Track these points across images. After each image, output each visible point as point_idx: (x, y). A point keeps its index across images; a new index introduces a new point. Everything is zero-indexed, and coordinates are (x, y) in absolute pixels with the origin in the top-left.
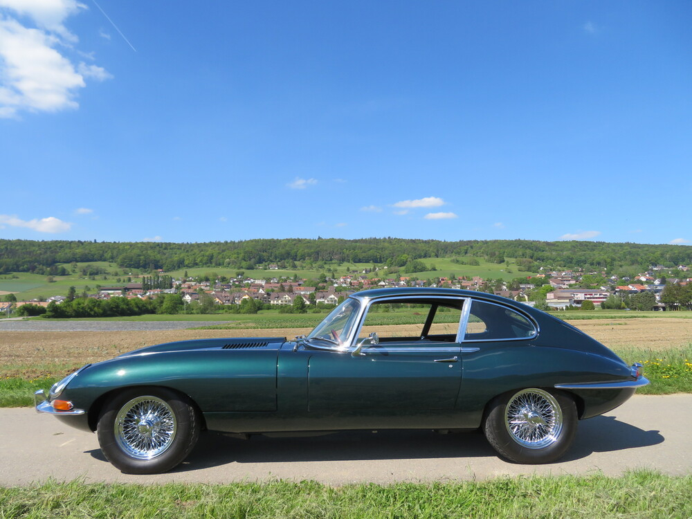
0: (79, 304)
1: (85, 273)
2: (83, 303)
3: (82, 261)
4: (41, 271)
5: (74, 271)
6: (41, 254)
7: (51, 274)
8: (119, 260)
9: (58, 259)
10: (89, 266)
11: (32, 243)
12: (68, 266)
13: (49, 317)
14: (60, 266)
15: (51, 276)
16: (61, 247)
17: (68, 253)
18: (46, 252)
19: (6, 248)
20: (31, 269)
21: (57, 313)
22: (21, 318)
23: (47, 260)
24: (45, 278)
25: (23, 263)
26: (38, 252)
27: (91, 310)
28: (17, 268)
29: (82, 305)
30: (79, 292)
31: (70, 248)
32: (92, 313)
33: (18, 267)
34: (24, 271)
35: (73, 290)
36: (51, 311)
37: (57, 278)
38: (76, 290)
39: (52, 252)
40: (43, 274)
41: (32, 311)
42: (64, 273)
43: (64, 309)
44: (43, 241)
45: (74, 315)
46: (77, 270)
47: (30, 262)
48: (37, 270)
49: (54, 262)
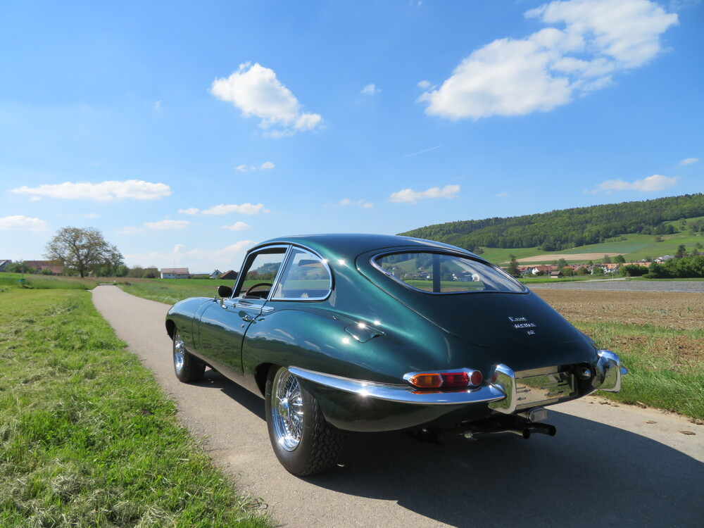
0: (684, 263)
1: (695, 229)
2: (689, 263)
3: (692, 216)
4: (647, 232)
5: (683, 229)
6: (646, 214)
7: (658, 234)
9: (664, 217)
10: (700, 221)
11: (637, 204)
12: (675, 224)
13: (652, 277)
14: (668, 224)
15: (659, 236)
16: (667, 204)
17: (675, 209)
18: (651, 212)
19: (614, 212)
20: (638, 230)
21: (661, 273)
22: (624, 279)
23: (653, 220)
24: (653, 238)
25: (630, 225)
26: (643, 212)
27: (699, 269)
28: (624, 231)
29: (687, 265)
30: (689, 250)
31: (677, 204)
32: (700, 273)
33: (625, 229)
34: (631, 232)
35: (682, 248)
36: (653, 271)
37: (666, 237)
38: (686, 248)
39: (657, 211)
40: (650, 234)
41: (635, 272)
42: (672, 231)
43: (668, 269)
44: (648, 200)
45: (678, 274)
46: (686, 227)
47: (636, 223)
48: (643, 231)
49: (661, 220)
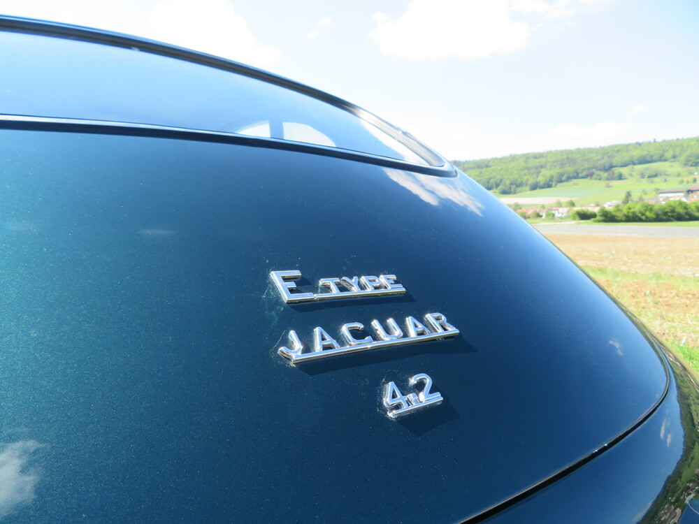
0: (630, 209)
1: (642, 176)
2: (634, 208)
3: (640, 163)
4: (598, 177)
5: (631, 175)
6: (598, 160)
7: (608, 179)
8: (682, 159)
9: (614, 164)
10: (647, 168)
11: (590, 151)
12: (625, 171)
13: (599, 221)
14: (617, 170)
15: (608, 182)
16: (618, 151)
17: (625, 157)
18: (603, 158)
19: (568, 158)
20: (590, 175)
21: (609, 218)
22: (574, 222)
23: (604, 166)
24: (602, 184)
25: (583, 170)
26: (596, 158)
27: (643, 214)
28: (576, 176)
29: (633, 210)
30: (635, 196)
31: (628, 151)
32: (644, 218)
33: (578, 174)
34: (583, 177)
35: (629, 195)
36: (601, 216)
37: (615, 183)
38: (632, 194)
39: (609, 157)
40: (600, 179)
41: (584, 216)
42: (620, 177)
43: (614, 214)
44: (600, 147)
45: (624, 219)
46: (634, 173)
47: (588, 169)
48: (595, 176)
49: (611, 167)
